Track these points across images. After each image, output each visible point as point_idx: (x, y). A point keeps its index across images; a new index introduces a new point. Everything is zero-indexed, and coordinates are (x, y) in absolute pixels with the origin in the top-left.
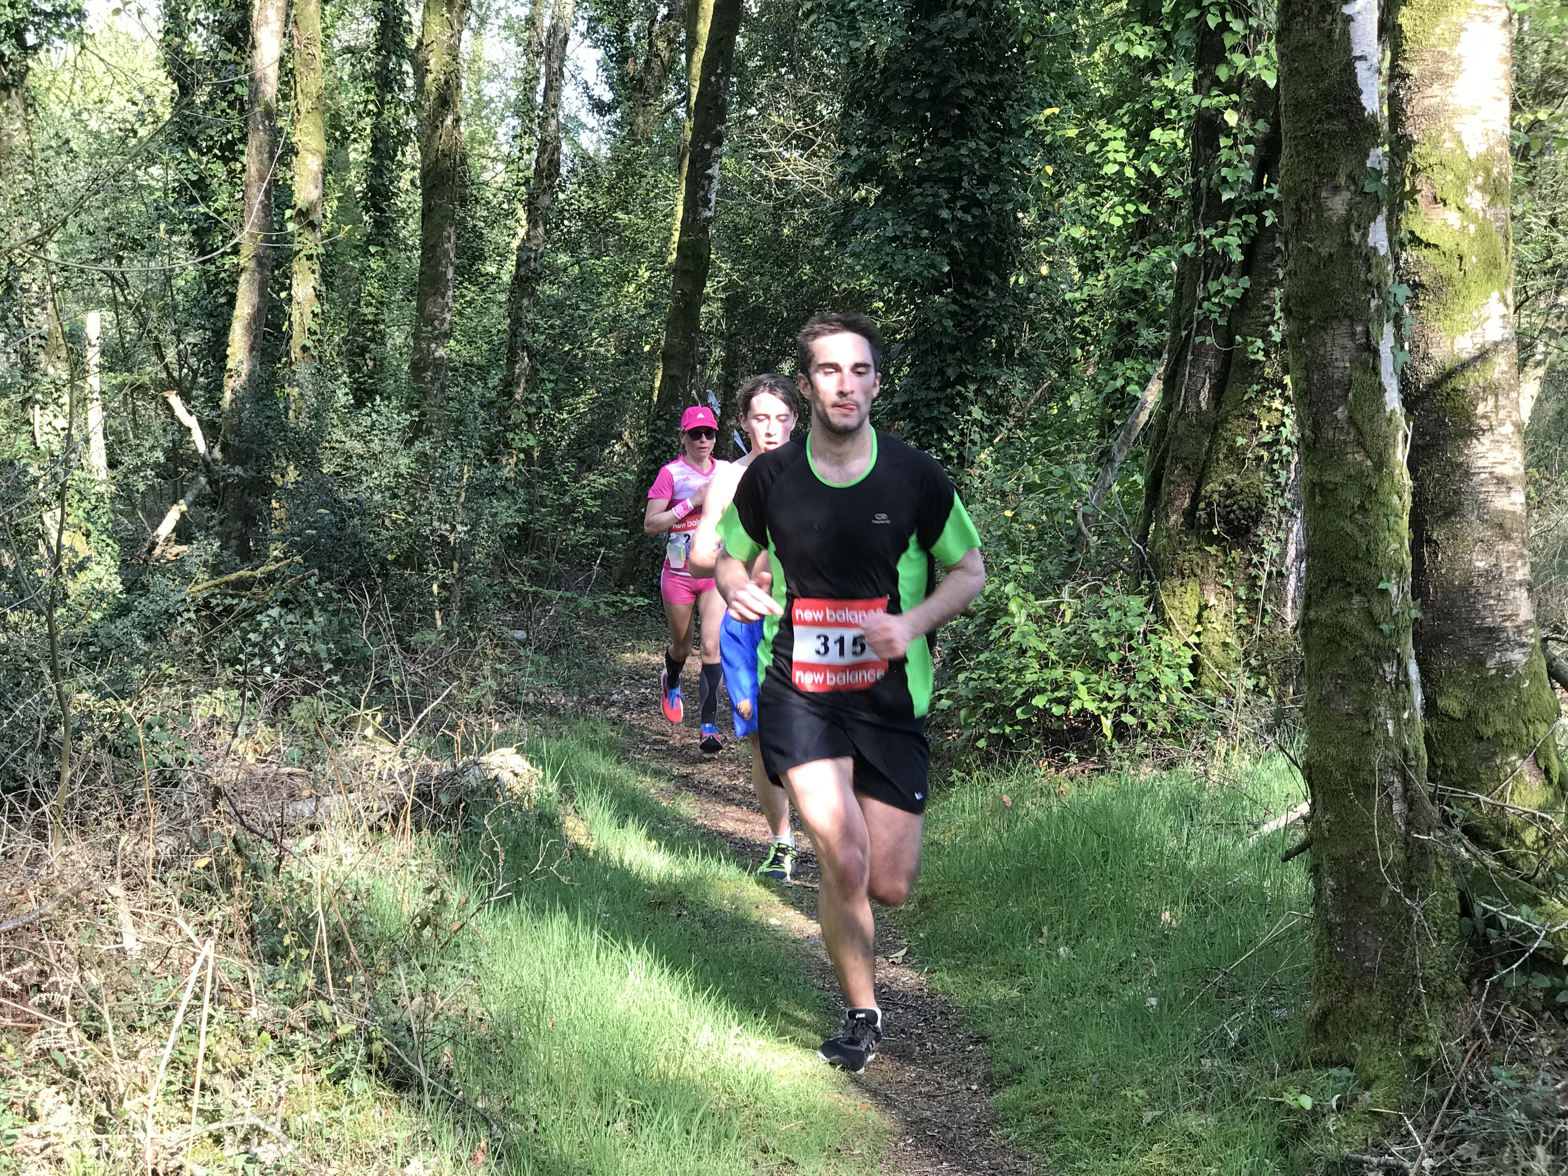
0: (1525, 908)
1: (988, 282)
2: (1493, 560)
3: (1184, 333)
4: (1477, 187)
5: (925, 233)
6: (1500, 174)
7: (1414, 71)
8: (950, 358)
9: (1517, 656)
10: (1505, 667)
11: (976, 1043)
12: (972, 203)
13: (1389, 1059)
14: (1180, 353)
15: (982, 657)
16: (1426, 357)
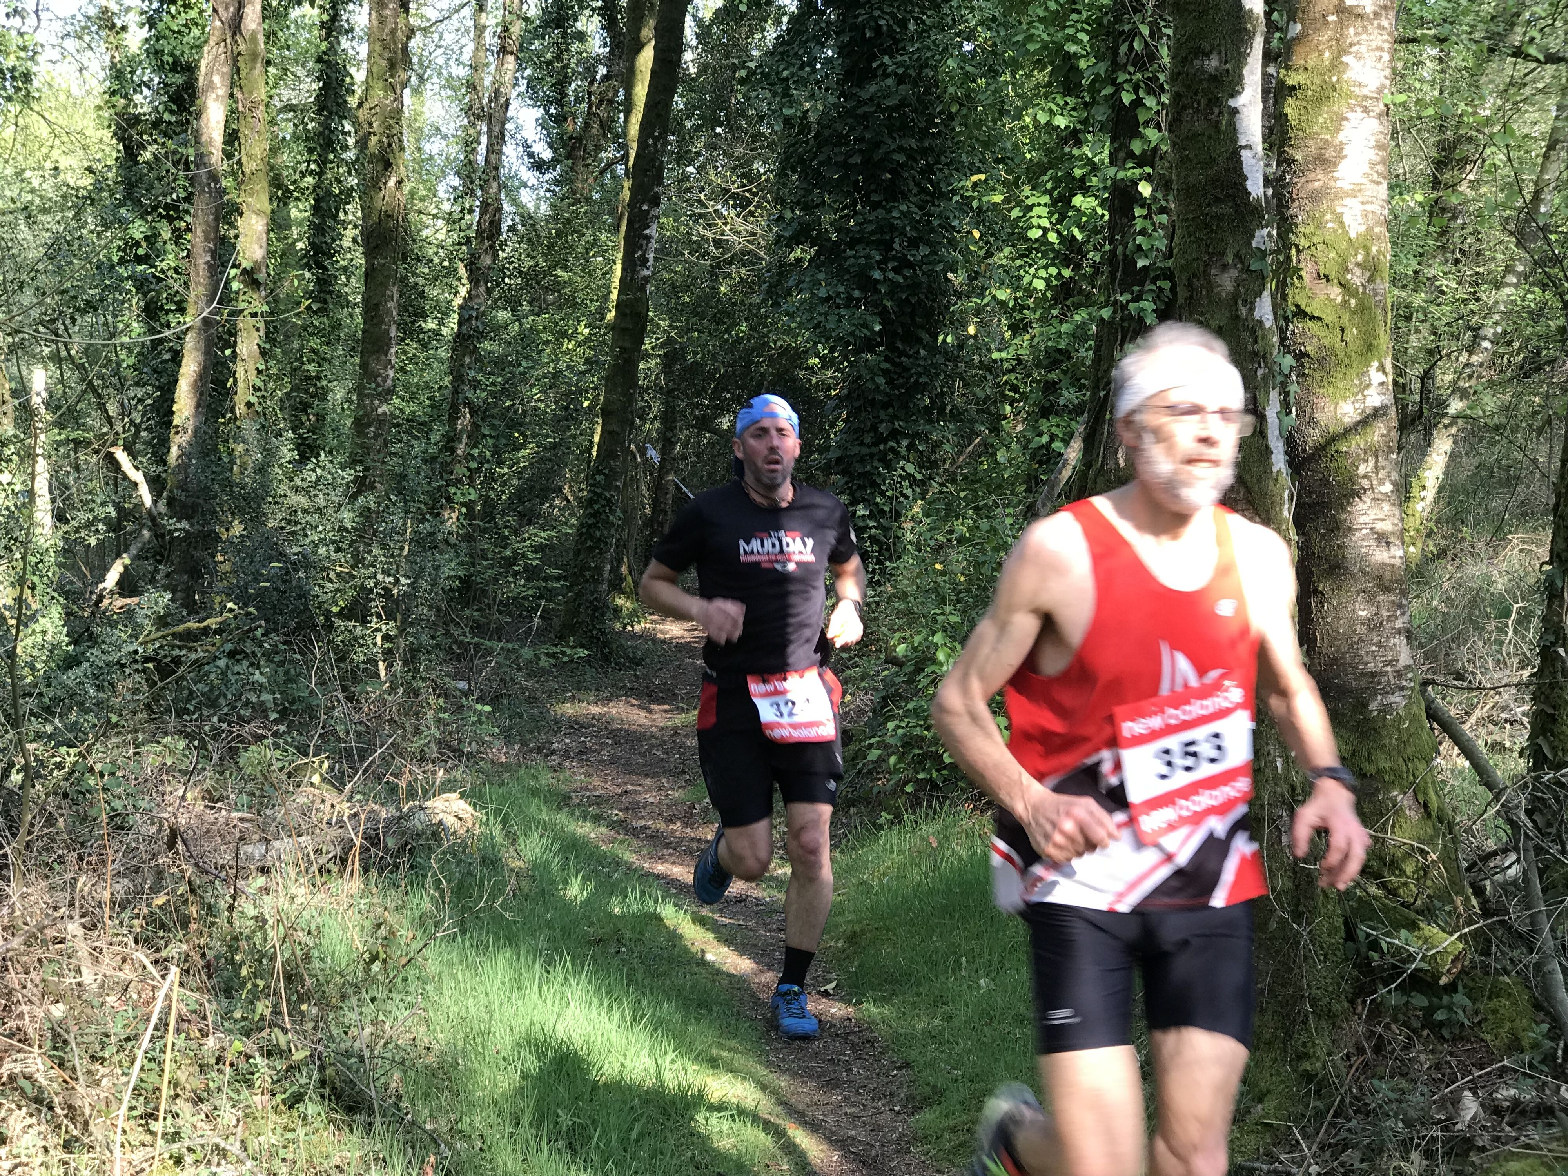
0: (1404, 933)
1: (919, 340)
2: (1374, 610)
3: (1102, 393)
4: (1358, 265)
5: (857, 294)
6: (1379, 252)
7: (1299, 157)
8: (882, 414)
9: (1396, 698)
10: (1386, 709)
11: (900, 1068)
12: (904, 264)
13: (1279, 1074)
14: (1099, 412)
15: (910, 706)
16: (1312, 421)
